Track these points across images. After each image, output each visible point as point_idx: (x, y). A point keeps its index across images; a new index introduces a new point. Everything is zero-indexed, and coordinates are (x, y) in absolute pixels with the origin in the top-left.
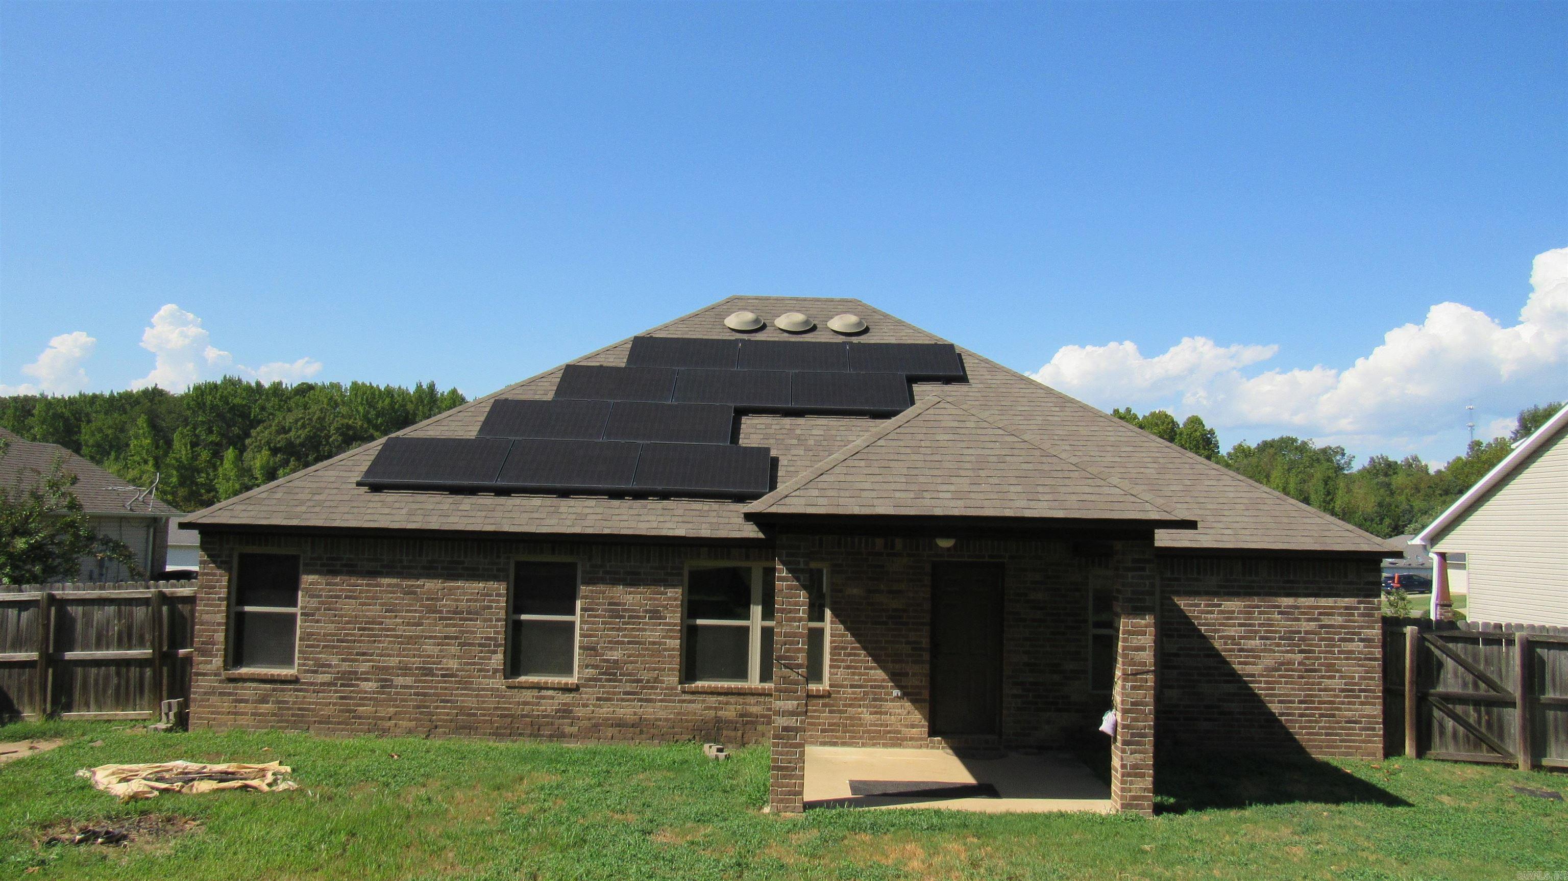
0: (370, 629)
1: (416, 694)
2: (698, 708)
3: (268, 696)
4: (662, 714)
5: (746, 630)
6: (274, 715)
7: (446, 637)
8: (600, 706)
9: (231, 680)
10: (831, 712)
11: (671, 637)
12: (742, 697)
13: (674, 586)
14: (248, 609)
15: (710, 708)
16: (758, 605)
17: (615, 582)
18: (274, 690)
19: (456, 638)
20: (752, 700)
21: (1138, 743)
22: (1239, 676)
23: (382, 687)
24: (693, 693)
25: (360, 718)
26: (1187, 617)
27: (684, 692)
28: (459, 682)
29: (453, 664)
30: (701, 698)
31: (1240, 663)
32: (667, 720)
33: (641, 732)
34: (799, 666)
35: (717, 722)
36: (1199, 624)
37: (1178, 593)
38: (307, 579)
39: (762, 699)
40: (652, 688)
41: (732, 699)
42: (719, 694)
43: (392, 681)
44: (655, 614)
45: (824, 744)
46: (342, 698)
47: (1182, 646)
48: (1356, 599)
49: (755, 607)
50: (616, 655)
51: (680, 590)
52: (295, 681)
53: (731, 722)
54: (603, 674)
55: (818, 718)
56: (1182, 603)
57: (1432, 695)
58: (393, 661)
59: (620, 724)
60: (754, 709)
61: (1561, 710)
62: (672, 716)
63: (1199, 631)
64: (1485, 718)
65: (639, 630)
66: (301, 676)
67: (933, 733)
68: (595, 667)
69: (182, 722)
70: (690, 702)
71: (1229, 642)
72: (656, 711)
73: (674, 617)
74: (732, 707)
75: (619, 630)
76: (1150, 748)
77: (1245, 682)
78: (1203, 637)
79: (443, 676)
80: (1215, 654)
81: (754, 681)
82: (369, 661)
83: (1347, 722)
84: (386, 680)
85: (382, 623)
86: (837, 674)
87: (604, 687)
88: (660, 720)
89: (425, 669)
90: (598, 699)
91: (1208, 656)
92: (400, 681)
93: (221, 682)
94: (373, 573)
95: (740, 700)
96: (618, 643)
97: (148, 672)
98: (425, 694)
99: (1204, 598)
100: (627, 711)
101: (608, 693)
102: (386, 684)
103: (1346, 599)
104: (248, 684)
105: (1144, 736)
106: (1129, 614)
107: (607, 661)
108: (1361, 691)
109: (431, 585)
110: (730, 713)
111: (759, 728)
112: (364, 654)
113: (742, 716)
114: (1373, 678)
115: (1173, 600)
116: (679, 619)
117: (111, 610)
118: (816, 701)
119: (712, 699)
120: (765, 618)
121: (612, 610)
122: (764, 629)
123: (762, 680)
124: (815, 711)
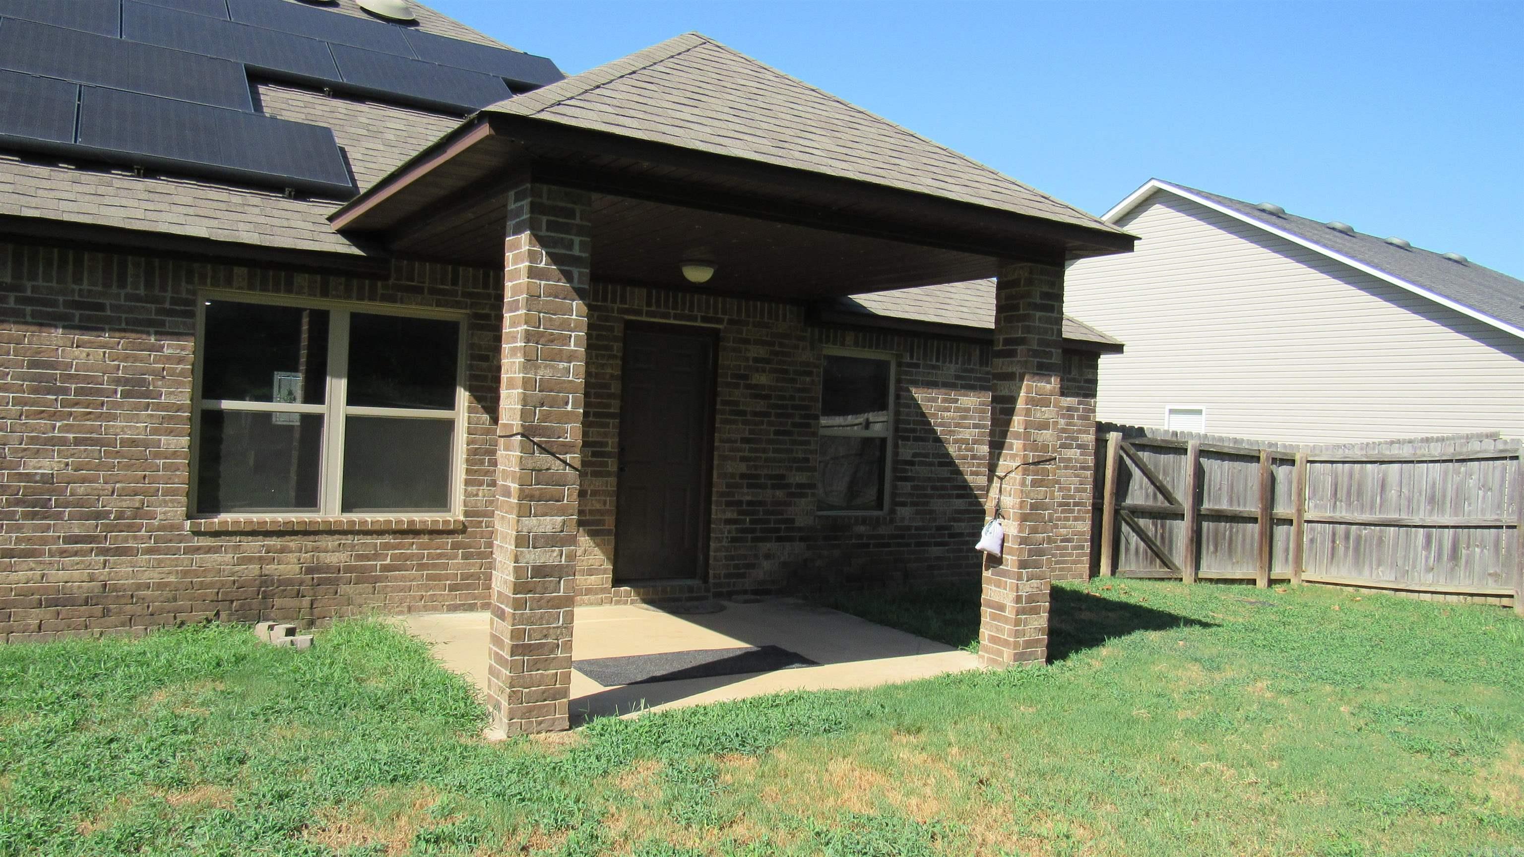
2: (224, 560)
4: (152, 576)
5: (316, 421)
10: (466, 557)
11: (170, 432)
12: (312, 538)
13: (176, 334)
15: (250, 560)
16: (339, 376)
17: (45, 321)
20: (330, 542)
22: (971, 489)
24: (216, 534)
26: (923, 415)
27: (197, 533)
30: (231, 542)
31: (972, 473)
32: (161, 586)
33: (106, 613)
34: (567, 448)
35: (263, 583)
36: (935, 423)
37: (915, 383)
39: (348, 540)
40: (130, 528)
41: (293, 543)
42: (268, 534)
44: (137, 388)
45: (454, 608)
47: (917, 451)
48: (1077, 399)
49: (335, 381)
50: (47, 466)
51: (190, 344)
53: (289, 582)
54: (18, 503)
55: (445, 567)
56: (919, 395)
57: (1124, 509)
59: (58, 600)
60: (333, 559)
61: (1213, 521)
62: (172, 579)
63: (935, 432)
64: (1160, 531)
65: (99, 417)
67: (617, 581)
70: (209, 550)
71: (964, 446)
72: (138, 571)
73: (177, 395)
74: (293, 558)
75: (53, 416)
77: (976, 497)
78: (938, 440)
80: (948, 462)
81: (331, 511)
83: (1062, 541)
86: (477, 495)
87: (19, 528)
88: (146, 586)
91: (941, 464)
95: (308, 542)
96: (52, 441)
99: (943, 391)
100: (72, 574)
101: (29, 540)
103: (1069, 399)
107: (28, 477)
108: (1076, 504)
110: (287, 567)
111: (345, 589)
113: (310, 571)
114: (1085, 490)
115: (911, 392)
116: (188, 396)
118: (439, 540)
119: (253, 546)
120: (352, 400)
121: (39, 378)
122: (350, 421)
123: (346, 507)
124: (440, 556)
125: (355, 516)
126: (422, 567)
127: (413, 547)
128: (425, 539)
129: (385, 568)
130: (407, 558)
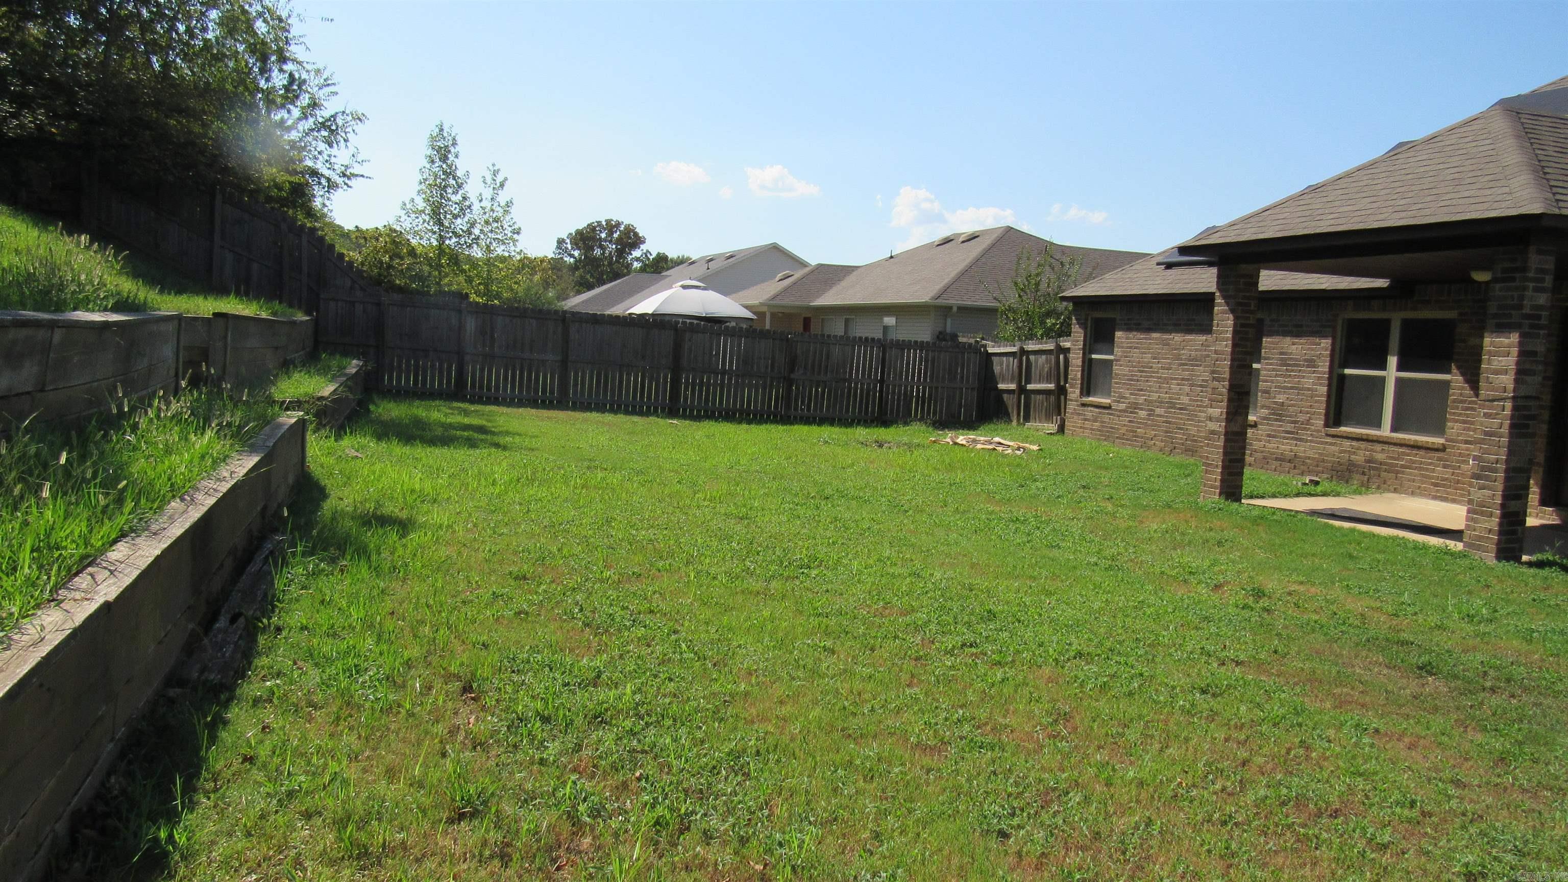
0: (1146, 372)
1: (1167, 422)
2: (1337, 450)
3: (1097, 417)
4: (1310, 454)
5: (1383, 380)
6: (1100, 431)
7: (1183, 379)
8: (1269, 442)
9: (1083, 405)
10: (1445, 467)
11: (1321, 384)
13: (1325, 337)
14: (1094, 356)
15: (1345, 452)
16: (1394, 355)
17: (1285, 334)
18: (1100, 413)
19: (1188, 380)
20: (1378, 447)
21: (1487, 478)
23: (1149, 415)
24: (1333, 436)
25: (1137, 437)
27: (1327, 435)
28: (1188, 415)
29: (1185, 400)
30: (1338, 441)
32: (1313, 459)
33: (1295, 467)
34: (1223, 380)
35: (1350, 465)
38: (1118, 334)
39: (1386, 447)
40: (1305, 429)
41: (1363, 445)
42: (1353, 439)
43: (1154, 411)
44: (1311, 363)
45: (1435, 498)
46: (1130, 421)
49: (1392, 358)
50: (1281, 398)
51: (1326, 343)
52: (1109, 407)
53: (1359, 466)
54: (1273, 414)
55: (1433, 471)
58: (1155, 396)
59: (1281, 459)
60: (1380, 457)
62: (1316, 456)
65: (1299, 377)
66: (1112, 404)
67: (1543, 502)
68: (1268, 408)
69: (1061, 429)
70: (1331, 444)
72: (1304, 450)
73: (1324, 366)
74: (1361, 452)
75: (1285, 376)
76: (1499, 485)
79: (1181, 409)
81: (1385, 431)
82: (1144, 395)
84: (1152, 410)
85: (1151, 367)
86: (1453, 429)
87: (1272, 425)
88: (1309, 458)
89: (1171, 403)
90: (1269, 436)
92: (1158, 411)
93: (1078, 406)
94: (1149, 330)
95: (1369, 446)
96: (1284, 388)
97: (1052, 398)
98: (1169, 423)
100: (1286, 447)
101: (1275, 431)
102: (1151, 413)
104: (1090, 408)
105: (1495, 470)
106: (1492, 332)
107: (1276, 403)
109: (1177, 338)
110: (1359, 458)
111: (1383, 474)
112: (1142, 390)
113: (1369, 461)
116: (1328, 367)
117: (1044, 357)
118: (1432, 454)
119: (1347, 443)
120: (1400, 368)
121: (1282, 359)
122: (1399, 381)
123: (1394, 429)
124: (1430, 464)
125: (1394, 435)
126: (1420, 469)
127: (1418, 457)
128: (1422, 453)
129: (1402, 466)
130: (1414, 462)
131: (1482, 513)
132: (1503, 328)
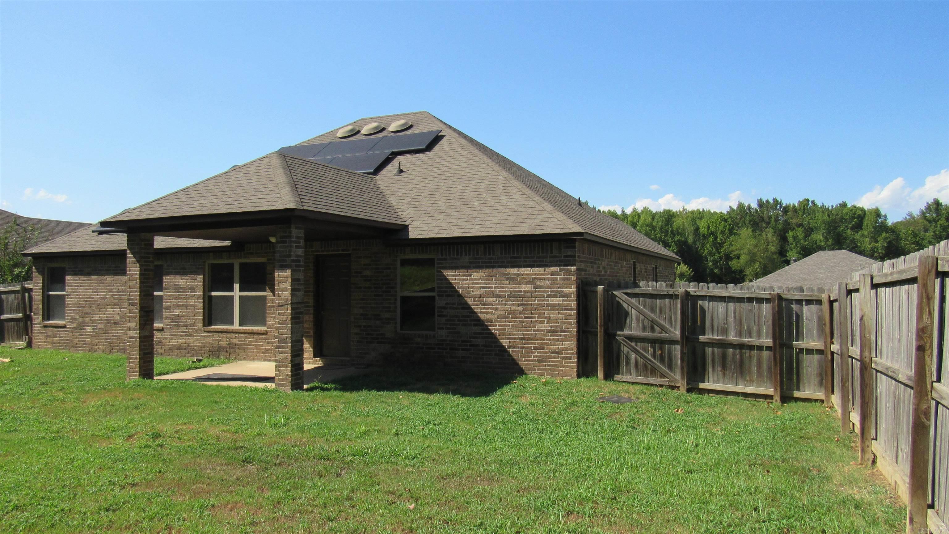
0: (89, 301)
1: (105, 333)
2: (211, 339)
3: (56, 334)
4: (197, 343)
5: (232, 297)
6: (59, 343)
7: (115, 305)
8: (172, 339)
9: (45, 327)
10: (268, 342)
11: (199, 302)
12: (229, 334)
13: (199, 274)
14: (51, 293)
15: (215, 340)
16: (237, 283)
17: (177, 273)
18: (58, 331)
19: (118, 305)
20: (233, 335)
21: (283, 347)
22: (483, 321)
23: (93, 329)
24: (209, 332)
25: (86, 344)
26: (450, 283)
27: (205, 331)
28: (120, 327)
29: (117, 318)
30: (211, 334)
31: (483, 313)
32: (199, 346)
33: (188, 353)
34: (136, 304)
35: (219, 347)
36: (458, 288)
37: (445, 268)
38: (68, 278)
39: (237, 335)
40: (192, 329)
41: (225, 335)
42: (219, 332)
43: (97, 326)
44: (192, 290)
45: (265, 360)
46: (80, 335)
47: (448, 302)
48: (559, 268)
49: (236, 285)
50: (177, 312)
51: (200, 278)
52: (64, 327)
53: (224, 347)
54: (173, 322)
55: (262, 346)
56: (448, 274)
57: (619, 335)
58: (97, 317)
59: (179, 348)
60: (235, 341)
62: (200, 344)
63: (458, 292)
64: (659, 353)
65: (186, 298)
66: (67, 324)
67: (315, 356)
68: (169, 318)
69: (30, 345)
70: (207, 336)
71: (477, 299)
72: (193, 342)
73: (200, 292)
74: (225, 340)
75: (178, 299)
76: (289, 350)
77: (486, 326)
78: (460, 296)
79: (114, 324)
80: (467, 307)
81: (236, 326)
82: (89, 317)
83: (552, 353)
84: (94, 326)
85: (93, 298)
86: (270, 321)
87: (173, 329)
88: (196, 346)
89: (108, 320)
90: (171, 335)
91: (463, 308)
92: (100, 326)
93: (41, 327)
94: (89, 274)
96: (178, 305)
97: (21, 324)
98: (108, 333)
99: (462, 270)
100: (182, 341)
101: (175, 332)
102: (95, 328)
103: (552, 268)
104: (50, 328)
105: (286, 343)
107: (174, 315)
108: (561, 331)
109: (109, 278)
110: (223, 343)
111: (237, 350)
112: (87, 313)
113: (229, 344)
114: (570, 323)
115: (443, 273)
116: (202, 292)
117: (13, 295)
118: (261, 336)
119: (216, 335)
120: (241, 290)
121: (175, 289)
122: (240, 297)
123: (240, 325)
124: (261, 342)
125: (241, 328)
126: (256, 345)
127: (255, 339)
128: (256, 336)
129: (247, 345)
130: (252, 342)
131: (283, 367)
132: (283, 267)
